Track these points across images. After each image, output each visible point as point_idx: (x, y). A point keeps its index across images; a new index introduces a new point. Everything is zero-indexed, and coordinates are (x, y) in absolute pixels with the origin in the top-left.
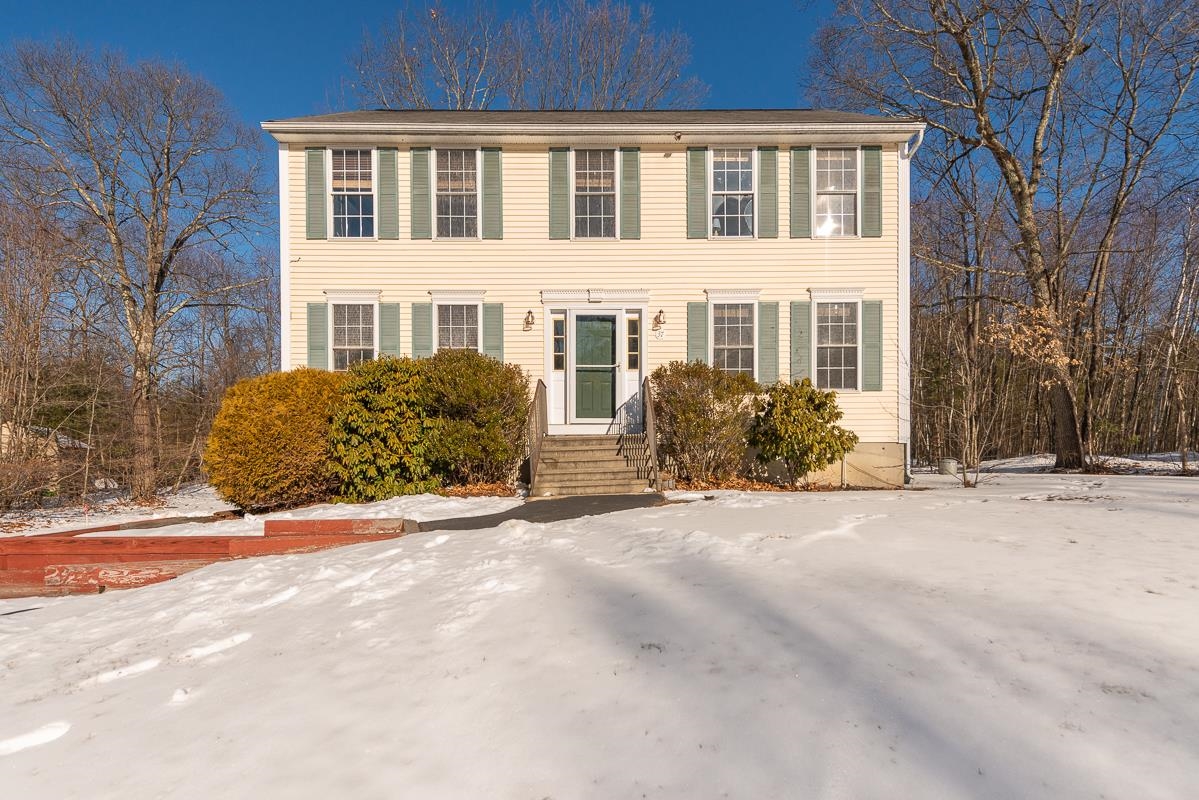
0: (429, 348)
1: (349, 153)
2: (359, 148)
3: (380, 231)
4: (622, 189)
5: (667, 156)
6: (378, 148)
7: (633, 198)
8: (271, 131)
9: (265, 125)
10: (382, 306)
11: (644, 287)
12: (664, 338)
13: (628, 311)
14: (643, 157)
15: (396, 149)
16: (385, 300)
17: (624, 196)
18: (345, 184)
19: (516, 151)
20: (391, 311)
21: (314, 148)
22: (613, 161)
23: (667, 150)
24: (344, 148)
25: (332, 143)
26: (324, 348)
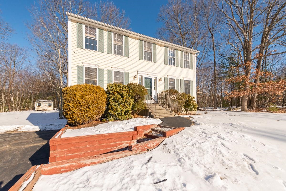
0: (112, 81)
1: (90, 27)
2: (93, 27)
3: (99, 50)
4: (153, 52)
5: (161, 47)
6: (98, 28)
7: (155, 54)
8: (68, 15)
9: (67, 13)
10: (99, 69)
11: (158, 73)
12: (161, 84)
13: (154, 78)
14: (157, 46)
15: (103, 30)
16: (100, 68)
17: (153, 53)
18: (89, 35)
19: (132, 38)
20: (101, 71)
21: (80, 23)
22: (151, 45)
23: (161, 46)
24: (89, 26)
25: (85, 23)
26: (82, 78)
